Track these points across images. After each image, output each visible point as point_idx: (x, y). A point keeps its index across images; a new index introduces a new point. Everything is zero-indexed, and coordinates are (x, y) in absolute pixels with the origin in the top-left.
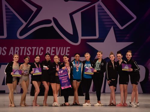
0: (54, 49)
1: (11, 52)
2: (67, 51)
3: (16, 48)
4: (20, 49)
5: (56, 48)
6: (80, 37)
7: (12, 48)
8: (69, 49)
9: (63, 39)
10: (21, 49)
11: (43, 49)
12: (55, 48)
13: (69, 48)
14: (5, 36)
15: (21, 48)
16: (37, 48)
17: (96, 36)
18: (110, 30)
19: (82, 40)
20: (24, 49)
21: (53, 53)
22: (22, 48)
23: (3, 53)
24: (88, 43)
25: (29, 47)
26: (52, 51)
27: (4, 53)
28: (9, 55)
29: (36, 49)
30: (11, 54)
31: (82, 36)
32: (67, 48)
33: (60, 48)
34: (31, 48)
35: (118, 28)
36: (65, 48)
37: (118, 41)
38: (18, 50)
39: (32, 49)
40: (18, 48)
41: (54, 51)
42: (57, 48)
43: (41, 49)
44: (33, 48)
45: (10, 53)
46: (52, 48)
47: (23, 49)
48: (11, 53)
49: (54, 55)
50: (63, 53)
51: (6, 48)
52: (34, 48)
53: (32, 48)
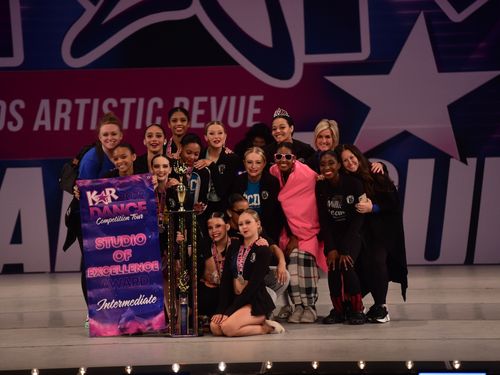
0: (202, 106)
1: (43, 118)
2: (253, 111)
3: (60, 102)
4: (76, 108)
5: (209, 100)
6: (301, 58)
7: (45, 104)
8: (257, 104)
9: (237, 64)
10: (78, 105)
11: (160, 105)
12: (205, 99)
13: (260, 98)
14: (17, 59)
15: (77, 101)
16: (137, 101)
17: (358, 49)
18: (412, 28)
19: (307, 67)
20: (89, 108)
21: (200, 119)
22: (82, 102)
23: (10, 124)
24: (331, 79)
25: (110, 97)
26: (197, 112)
27: (15, 124)
28: (36, 128)
29: (134, 107)
30: (42, 127)
31: (307, 52)
32: (253, 99)
33: (225, 99)
34: (115, 104)
35: (443, 16)
36: (243, 99)
37: (443, 66)
38: (69, 109)
39: (121, 107)
40: (68, 103)
41: (202, 112)
42: (214, 100)
43: (156, 104)
44: (123, 101)
45: (38, 123)
46: (197, 100)
47: (87, 105)
48: (43, 123)
49: (201, 125)
50: (235, 120)
51: (22, 105)
52: (128, 102)
53: (118, 101)
